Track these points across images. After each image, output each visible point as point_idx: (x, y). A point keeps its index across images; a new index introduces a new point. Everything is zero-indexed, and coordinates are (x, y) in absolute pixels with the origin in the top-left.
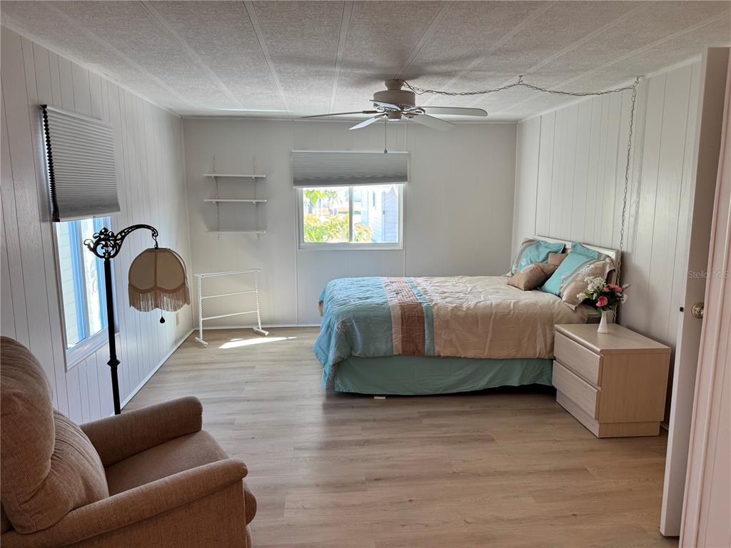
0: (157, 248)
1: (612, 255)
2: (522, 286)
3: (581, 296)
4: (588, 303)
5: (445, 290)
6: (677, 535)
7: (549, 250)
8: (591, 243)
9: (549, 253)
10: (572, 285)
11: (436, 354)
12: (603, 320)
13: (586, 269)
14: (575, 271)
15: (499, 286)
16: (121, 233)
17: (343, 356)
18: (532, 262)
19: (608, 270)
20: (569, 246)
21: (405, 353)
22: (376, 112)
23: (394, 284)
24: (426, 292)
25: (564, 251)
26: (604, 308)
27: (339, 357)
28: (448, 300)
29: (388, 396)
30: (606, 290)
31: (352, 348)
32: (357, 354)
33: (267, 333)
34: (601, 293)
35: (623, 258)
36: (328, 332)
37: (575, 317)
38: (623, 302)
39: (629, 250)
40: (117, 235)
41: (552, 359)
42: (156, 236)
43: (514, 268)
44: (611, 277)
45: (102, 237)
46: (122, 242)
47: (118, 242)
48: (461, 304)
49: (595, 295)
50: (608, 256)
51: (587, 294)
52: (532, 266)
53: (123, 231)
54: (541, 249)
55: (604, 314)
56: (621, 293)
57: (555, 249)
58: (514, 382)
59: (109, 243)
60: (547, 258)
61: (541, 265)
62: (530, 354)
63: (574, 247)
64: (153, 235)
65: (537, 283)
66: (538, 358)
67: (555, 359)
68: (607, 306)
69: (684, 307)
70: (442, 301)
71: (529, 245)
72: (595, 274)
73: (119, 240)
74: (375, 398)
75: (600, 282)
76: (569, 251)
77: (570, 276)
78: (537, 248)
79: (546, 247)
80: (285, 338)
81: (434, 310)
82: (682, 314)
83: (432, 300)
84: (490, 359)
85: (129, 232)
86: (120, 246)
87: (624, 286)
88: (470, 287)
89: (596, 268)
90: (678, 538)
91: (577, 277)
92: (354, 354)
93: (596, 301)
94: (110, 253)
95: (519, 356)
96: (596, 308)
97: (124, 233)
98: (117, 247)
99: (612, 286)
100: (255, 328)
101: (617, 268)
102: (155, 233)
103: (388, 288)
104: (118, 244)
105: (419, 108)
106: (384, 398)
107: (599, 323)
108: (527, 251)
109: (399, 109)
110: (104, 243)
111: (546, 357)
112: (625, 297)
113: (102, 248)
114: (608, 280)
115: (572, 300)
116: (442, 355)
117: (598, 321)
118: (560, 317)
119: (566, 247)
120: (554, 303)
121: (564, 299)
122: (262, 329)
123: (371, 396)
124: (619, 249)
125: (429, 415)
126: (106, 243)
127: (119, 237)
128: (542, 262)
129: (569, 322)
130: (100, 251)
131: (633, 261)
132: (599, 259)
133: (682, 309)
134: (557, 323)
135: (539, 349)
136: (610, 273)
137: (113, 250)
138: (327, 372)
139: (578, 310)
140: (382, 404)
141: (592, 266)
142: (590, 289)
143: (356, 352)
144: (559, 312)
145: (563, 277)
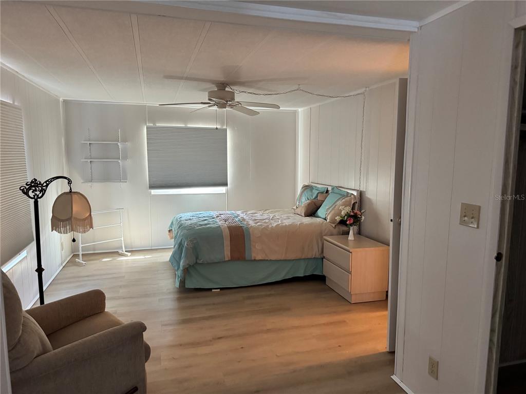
0: (71, 192)
1: (355, 193)
2: (303, 215)
3: (338, 219)
4: (343, 222)
5: (257, 218)
6: (393, 351)
7: (318, 192)
8: (343, 186)
9: (318, 193)
10: (333, 212)
11: (253, 259)
12: (351, 232)
13: (340, 202)
14: (334, 203)
15: (289, 215)
16: (46, 182)
17: (190, 264)
18: (308, 199)
19: (353, 202)
20: (330, 189)
21: (233, 259)
22: (209, 103)
23: (222, 216)
24: (244, 220)
25: (327, 191)
26: (351, 225)
27: (188, 264)
28: (259, 224)
29: (221, 289)
30: (352, 214)
31: (197, 258)
32: (201, 262)
33: (129, 254)
34: (349, 216)
35: (361, 194)
36: (180, 248)
37: (335, 231)
38: (362, 221)
39: (364, 190)
40: (44, 183)
41: (323, 258)
42: (70, 184)
43: (298, 204)
44: (355, 206)
45: (33, 184)
46: (47, 188)
47: (44, 188)
48: (268, 226)
49: (346, 217)
50: (353, 194)
51: (341, 217)
52: (308, 201)
53: (48, 181)
54: (314, 191)
55: (351, 228)
56: (360, 216)
57: (322, 191)
58: (301, 274)
59: (37, 189)
60: (317, 196)
61: (313, 200)
62: (309, 256)
63: (333, 189)
64: (68, 183)
65: (312, 211)
66: (314, 258)
67: (324, 257)
68: (353, 223)
69: (392, 219)
70: (254, 224)
71: (306, 189)
72: (345, 205)
73: (44, 186)
74: (213, 290)
75: (348, 209)
76: (330, 192)
77: (331, 207)
78: (312, 191)
79: (316, 190)
80: (144, 257)
81: (251, 231)
82: (392, 223)
83: (249, 224)
84: (286, 260)
85: (52, 181)
86: (45, 191)
87: (362, 211)
88: (272, 215)
89: (346, 201)
90: (394, 352)
91: (335, 207)
92: (198, 261)
93: (346, 221)
94: (38, 196)
95: (303, 258)
96: (346, 225)
97: (48, 182)
98: (43, 191)
99: (356, 211)
100: (120, 251)
101: (358, 200)
102: (70, 182)
103: (219, 218)
104: (44, 189)
105: (238, 102)
106: (219, 290)
107: (349, 234)
108: (305, 192)
109: (226, 102)
110: (34, 188)
111: (319, 257)
112: (363, 217)
113: (33, 192)
114: (353, 208)
115: (333, 221)
116: (256, 259)
117: (348, 233)
118: (326, 231)
119: (329, 189)
120: (322, 223)
121: (328, 221)
122: (126, 251)
123: (210, 289)
124: (358, 189)
125: (249, 298)
126: (36, 189)
127: (45, 184)
128: (315, 199)
129: (332, 235)
130: (31, 194)
131: (367, 196)
132: (347, 196)
133: (391, 220)
134: (324, 236)
135: (315, 253)
136: (354, 204)
137: (40, 193)
138: (180, 275)
139: (337, 227)
140: (217, 294)
141: (343, 200)
142: (343, 213)
143: (200, 260)
144: (326, 229)
145: (327, 208)
